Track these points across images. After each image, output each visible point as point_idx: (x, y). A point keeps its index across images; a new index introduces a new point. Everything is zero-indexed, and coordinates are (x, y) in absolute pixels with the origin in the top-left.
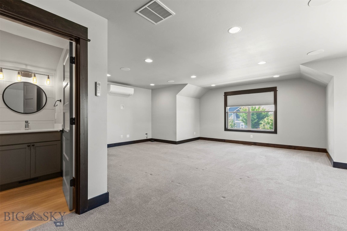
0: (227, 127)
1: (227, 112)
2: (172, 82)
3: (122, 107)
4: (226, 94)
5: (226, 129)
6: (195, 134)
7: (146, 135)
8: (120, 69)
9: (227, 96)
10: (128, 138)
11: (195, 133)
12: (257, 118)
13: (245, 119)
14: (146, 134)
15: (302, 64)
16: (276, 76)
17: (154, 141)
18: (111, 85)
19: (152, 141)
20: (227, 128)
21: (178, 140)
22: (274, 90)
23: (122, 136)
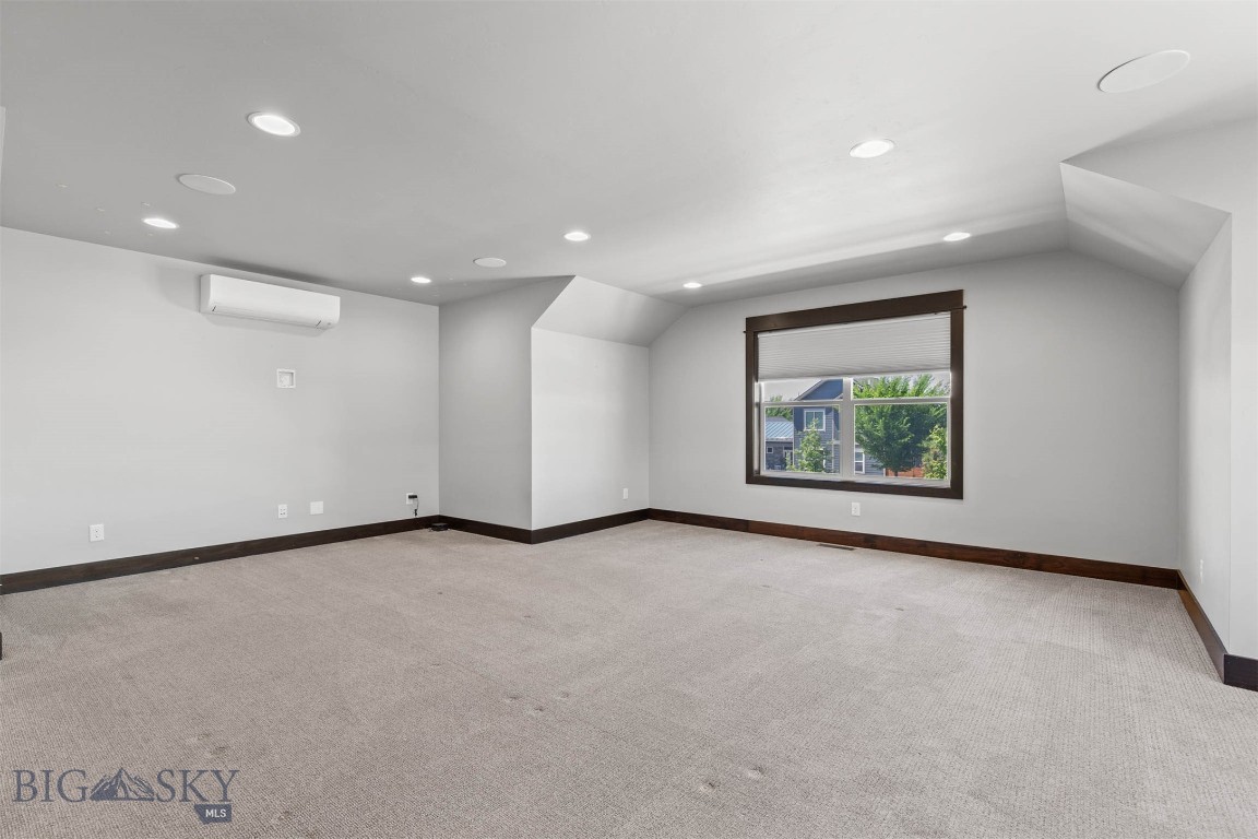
0: (756, 467)
1: (759, 405)
2: (494, 265)
3: (288, 377)
4: (755, 327)
5: (753, 478)
6: (625, 496)
7: (409, 502)
8: (178, 178)
9: (756, 334)
10: (319, 517)
11: (625, 490)
12: (909, 429)
13: (866, 434)
14: (410, 497)
15: (1067, 161)
16: (957, 236)
17: (446, 528)
18: (212, 276)
19: (438, 529)
20: (759, 472)
21: (536, 525)
22: (951, 303)
23: (283, 508)
